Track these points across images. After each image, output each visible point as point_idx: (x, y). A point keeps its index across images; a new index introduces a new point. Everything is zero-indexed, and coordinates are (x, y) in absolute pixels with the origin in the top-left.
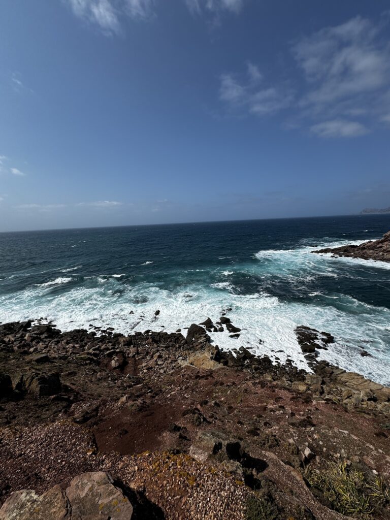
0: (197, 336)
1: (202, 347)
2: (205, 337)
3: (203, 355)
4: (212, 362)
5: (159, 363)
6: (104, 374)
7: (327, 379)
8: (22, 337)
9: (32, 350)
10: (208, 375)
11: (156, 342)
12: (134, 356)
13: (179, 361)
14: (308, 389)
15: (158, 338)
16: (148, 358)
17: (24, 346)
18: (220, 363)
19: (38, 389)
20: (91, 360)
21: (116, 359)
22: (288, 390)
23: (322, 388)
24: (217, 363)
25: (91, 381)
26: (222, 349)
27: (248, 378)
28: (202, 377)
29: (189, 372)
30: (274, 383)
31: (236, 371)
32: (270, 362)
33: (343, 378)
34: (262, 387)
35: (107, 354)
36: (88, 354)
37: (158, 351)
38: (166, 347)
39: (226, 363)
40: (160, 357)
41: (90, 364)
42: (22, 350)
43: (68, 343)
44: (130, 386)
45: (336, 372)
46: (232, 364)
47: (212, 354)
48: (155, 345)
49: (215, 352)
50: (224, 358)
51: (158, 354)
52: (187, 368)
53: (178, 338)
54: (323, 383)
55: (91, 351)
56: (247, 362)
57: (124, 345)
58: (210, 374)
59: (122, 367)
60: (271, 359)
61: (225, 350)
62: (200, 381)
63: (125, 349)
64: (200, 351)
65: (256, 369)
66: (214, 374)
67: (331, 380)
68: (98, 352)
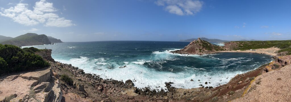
0: (129, 83)
1: (131, 87)
2: (132, 83)
3: (131, 91)
4: (134, 93)
5: (114, 91)
6: (96, 91)
7: (173, 93)
8: (76, 71)
9: (77, 76)
10: (132, 98)
11: (114, 84)
12: (106, 87)
13: (122, 92)
14: (168, 98)
15: (115, 82)
16: (111, 89)
17: (76, 74)
18: (137, 93)
19: (79, 88)
20: (92, 85)
21: (100, 87)
22: (162, 100)
23: (172, 96)
24: (136, 93)
25: (92, 92)
26: (138, 88)
27: (148, 98)
28: (130, 99)
29: (125, 97)
30: (157, 98)
31: (143, 96)
32: (156, 91)
33: (178, 91)
34: (153, 101)
35: (97, 85)
36: (92, 83)
37: (114, 87)
38: (117, 86)
39: (139, 94)
40: (115, 89)
41: (92, 86)
42: (75, 75)
43: (86, 77)
44: (104, 98)
45: (176, 89)
46: (142, 94)
47: (135, 90)
48: (113, 85)
49: (136, 89)
50: (139, 92)
51: (114, 88)
52: (125, 95)
53: (122, 83)
54: (172, 94)
55: (92, 82)
56: (147, 92)
57: (103, 83)
58: (133, 98)
59: (102, 90)
60: (156, 90)
61: (139, 89)
62: (129, 100)
63: (103, 84)
64: (130, 89)
65: (151, 95)
66: (135, 98)
67: (175, 93)
68: (94, 83)
